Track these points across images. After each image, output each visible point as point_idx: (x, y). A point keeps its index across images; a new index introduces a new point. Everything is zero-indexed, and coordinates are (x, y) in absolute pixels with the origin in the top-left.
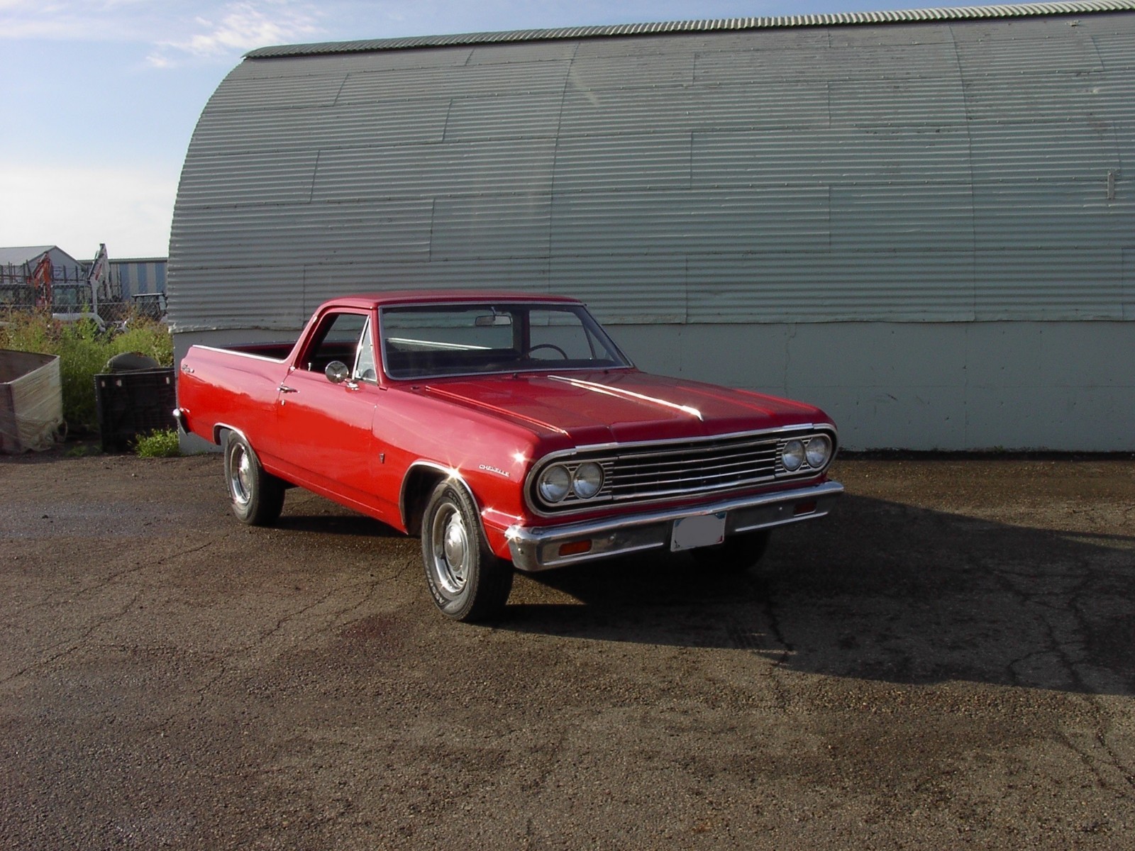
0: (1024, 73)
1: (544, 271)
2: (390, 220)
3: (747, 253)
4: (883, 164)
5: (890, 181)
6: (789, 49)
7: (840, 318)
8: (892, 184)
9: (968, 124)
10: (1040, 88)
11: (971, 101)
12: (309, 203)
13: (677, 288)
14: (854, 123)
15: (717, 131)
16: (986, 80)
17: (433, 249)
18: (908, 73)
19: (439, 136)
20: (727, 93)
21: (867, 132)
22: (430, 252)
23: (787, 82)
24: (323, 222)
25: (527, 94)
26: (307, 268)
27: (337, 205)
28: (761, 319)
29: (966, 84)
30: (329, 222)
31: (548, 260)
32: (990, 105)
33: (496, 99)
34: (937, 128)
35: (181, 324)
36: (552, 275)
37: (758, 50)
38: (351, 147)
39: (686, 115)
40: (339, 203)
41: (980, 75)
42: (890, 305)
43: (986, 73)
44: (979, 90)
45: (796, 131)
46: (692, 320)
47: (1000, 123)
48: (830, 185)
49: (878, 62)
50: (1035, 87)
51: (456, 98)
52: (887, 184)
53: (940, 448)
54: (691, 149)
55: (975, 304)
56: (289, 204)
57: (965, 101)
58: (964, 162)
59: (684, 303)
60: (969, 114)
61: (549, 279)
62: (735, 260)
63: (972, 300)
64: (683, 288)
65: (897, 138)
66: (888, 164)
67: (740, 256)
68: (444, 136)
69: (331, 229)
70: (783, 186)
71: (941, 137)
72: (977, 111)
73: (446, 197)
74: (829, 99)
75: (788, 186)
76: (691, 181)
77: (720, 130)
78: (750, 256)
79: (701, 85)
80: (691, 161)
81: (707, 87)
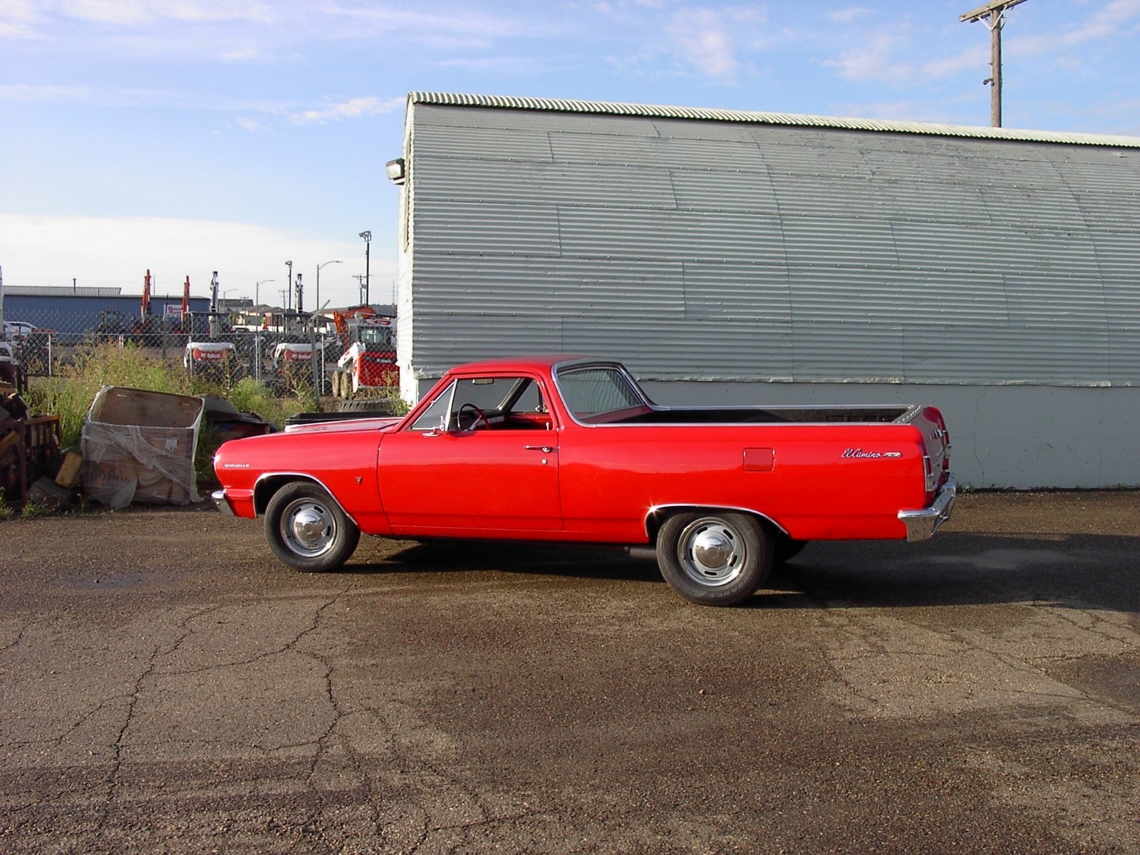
0: (1113, 193)
1: (787, 334)
2: (643, 279)
3: (948, 326)
4: (1037, 258)
5: (1045, 273)
6: (930, 154)
7: (1018, 382)
8: (1047, 275)
9: (1088, 230)
10: (1127, 205)
11: (1085, 212)
12: (559, 257)
13: (896, 353)
14: (1010, 223)
15: (907, 220)
16: (1089, 196)
17: (688, 309)
18: (1032, 185)
19: (673, 204)
20: (904, 188)
21: (1020, 232)
22: (685, 312)
23: (946, 183)
24: (577, 276)
25: (736, 171)
26: (564, 320)
27: (588, 261)
28: (960, 381)
29: (1077, 198)
30: (583, 277)
31: (790, 325)
32: (1099, 217)
33: (710, 174)
34: (1068, 232)
35: (430, 370)
36: (795, 338)
37: (906, 152)
38: (588, 206)
39: (879, 204)
40: (590, 259)
41: (1083, 191)
42: (1051, 372)
43: (1087, 190)
44: (1087, 203)
45: (969, 226)
46: (911, 380)
47: (1110, 231)
48: (1003, 273)
49: (1005, 173)
50: (1124, 205)
51: (673, 168)
52: (1043, 275)
53: (1081, 487)
54: (893, 235)
55: (1109, 373)
56: (538, 256)
57: (1081, 212)
58: (1093, 261)
59: (901, 366)
60: (1088, 223)
61: (792, 341)
62: (940, 331)
63: (1107, 370)
64: (901, 353)
65: (1043, 238)
66: (1041, 258)
67: (943, 329)
68: (677, 205)
69: (586, 283)
70: (969, 272)
71: (1072, 239)
72: (1092, 221)
73: (693, 261)
74: (984, 201)
75: (973, 272)
76: (898, 262)
77: (911, 220)
78: (951, 329)
79: (882, 180)
80: (895, 245)
81: (889, 181)
